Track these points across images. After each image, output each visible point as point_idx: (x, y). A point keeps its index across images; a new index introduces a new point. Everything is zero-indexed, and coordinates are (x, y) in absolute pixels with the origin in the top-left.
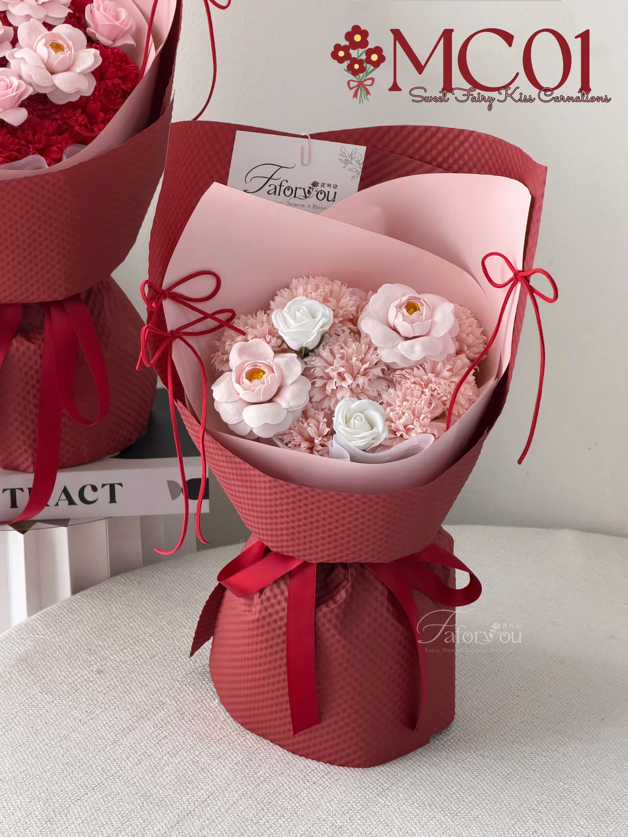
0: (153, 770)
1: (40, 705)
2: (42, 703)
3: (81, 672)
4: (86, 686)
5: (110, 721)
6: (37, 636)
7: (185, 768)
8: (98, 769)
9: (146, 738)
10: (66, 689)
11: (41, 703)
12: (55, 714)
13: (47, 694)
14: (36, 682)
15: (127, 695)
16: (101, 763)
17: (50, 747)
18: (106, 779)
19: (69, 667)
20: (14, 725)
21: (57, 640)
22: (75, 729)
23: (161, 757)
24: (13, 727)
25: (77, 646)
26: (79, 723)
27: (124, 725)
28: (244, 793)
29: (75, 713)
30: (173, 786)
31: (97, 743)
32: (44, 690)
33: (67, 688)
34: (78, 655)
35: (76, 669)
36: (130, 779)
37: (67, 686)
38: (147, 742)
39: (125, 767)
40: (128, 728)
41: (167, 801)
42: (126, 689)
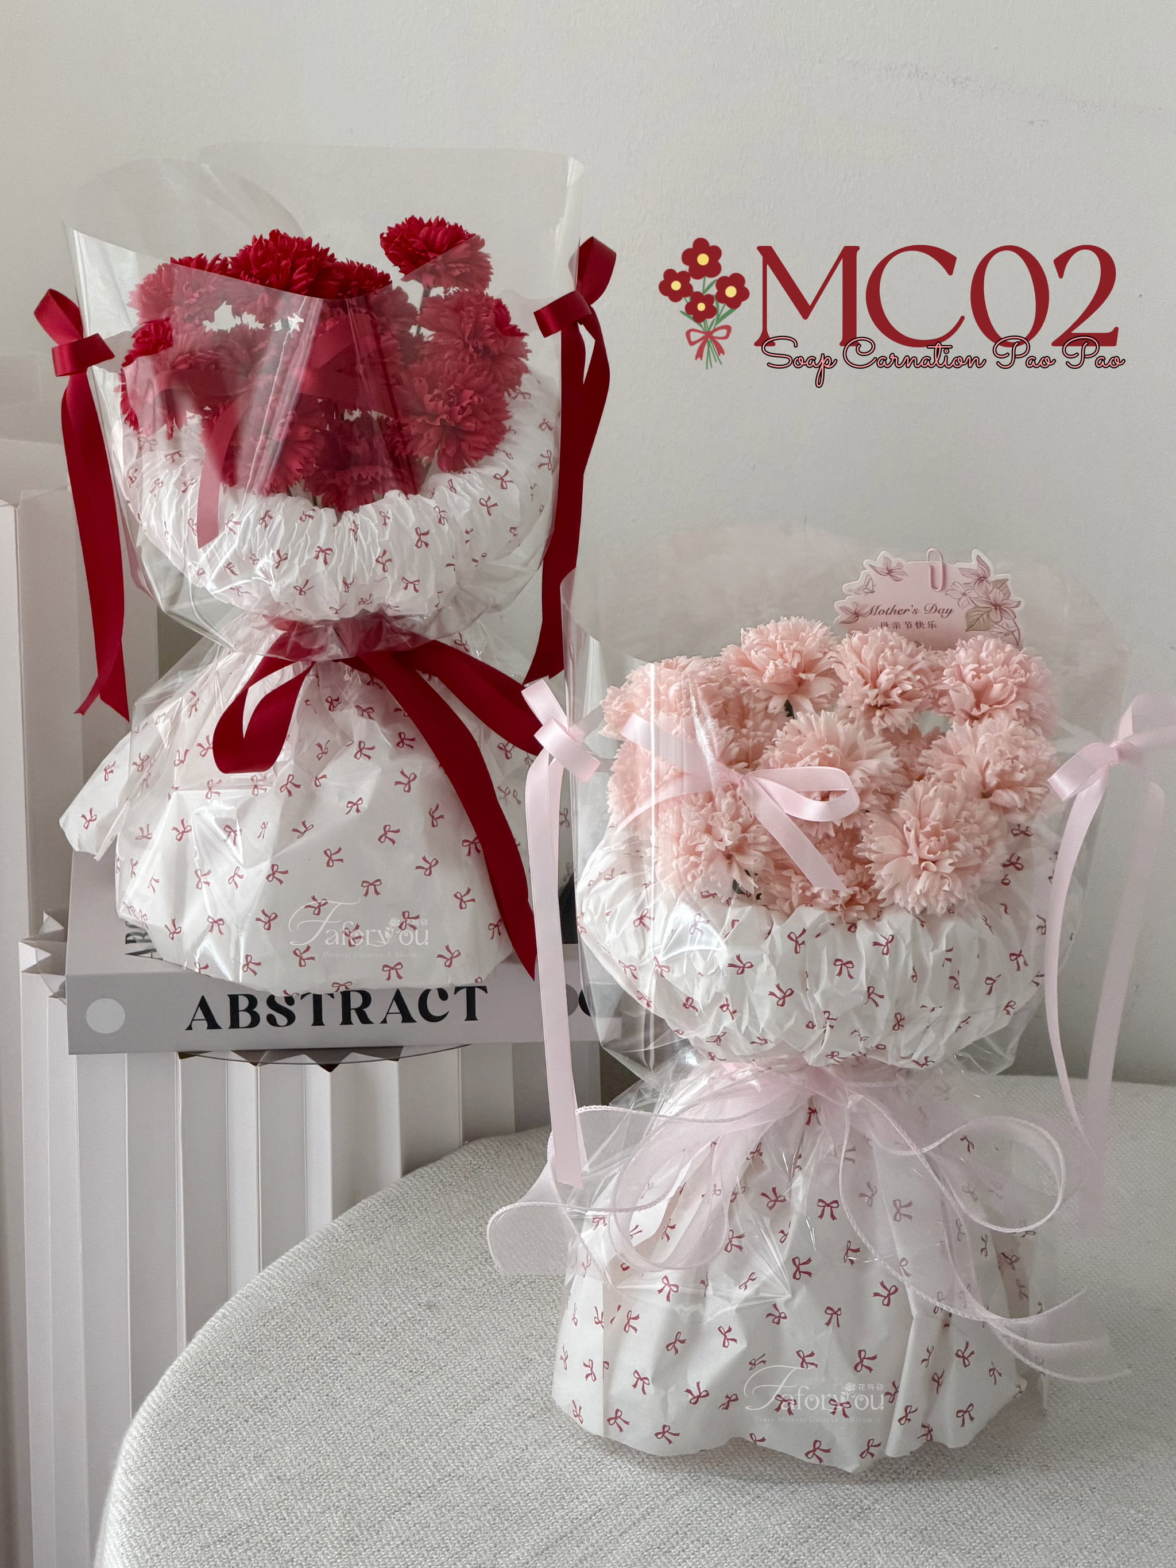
0: (512, 1469)
1: (339, 1359)
2: (344, 1356)
3: (403, 1305)
4: (409, 1329)
5: (447, 1388)
6: (335, 1244)
7: (562, 1466)
8: (427, 1465)
9: (503, 1417)
10: (379, 1334)
11: (340, 1356)
12: (363, 1374)
13: (350, 1341)
14: (334, 1321)
15: (473, 1345)
16: (432, 1455)
17: (354, 1428)
18: (439, 1480)
19: (383, 1298)
20: (300, 1390)
21: (366, 1251)
22: (393, 1399)
23: (524, 1447)
24: (299, 1395)
25: (397, 1262)
26: (400, 1389)
27: (469, 1394)
28: (649, 1510)
29: (394, 1374)
30: (542, 1494)
31: (426, 1423)
32: (347, 1334)
33: (381, 1333)
34: (397, 1277)
35: (395, 1300)
36: (475, 1481)
37: (381, 1328)
38: (504, 1424)
39: (468, 1462)
40: (474, 1399)
41: (531, 1518)
42: (472, 1334)
